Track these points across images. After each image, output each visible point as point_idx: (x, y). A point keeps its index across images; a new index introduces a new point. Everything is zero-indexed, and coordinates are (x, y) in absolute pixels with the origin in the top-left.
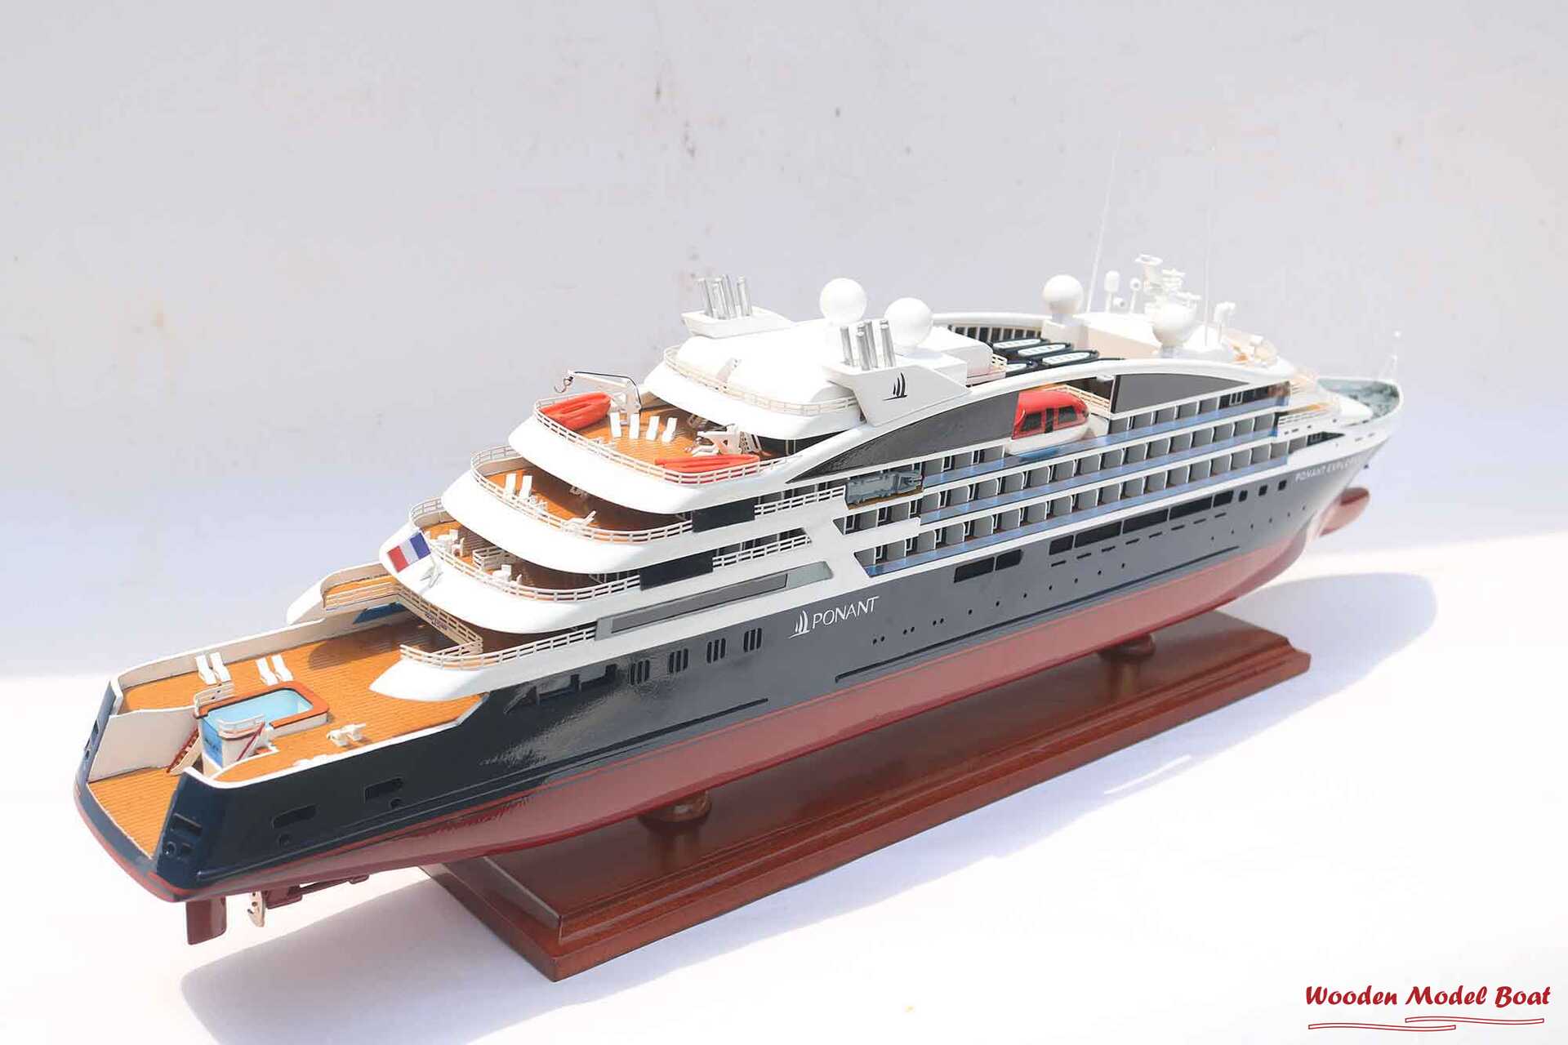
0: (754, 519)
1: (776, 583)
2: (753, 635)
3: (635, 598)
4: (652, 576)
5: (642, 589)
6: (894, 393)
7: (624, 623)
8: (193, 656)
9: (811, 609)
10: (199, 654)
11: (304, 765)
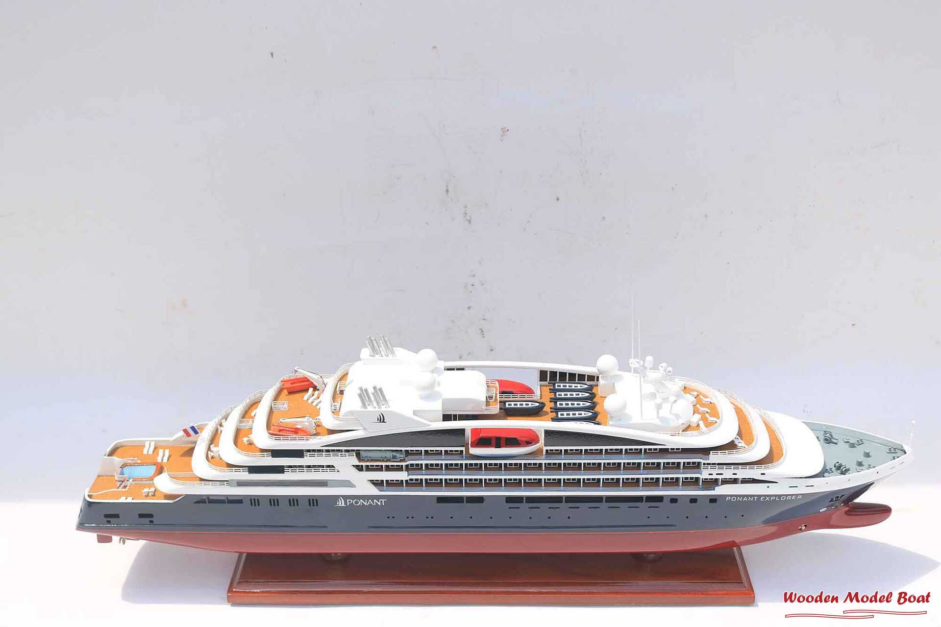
0: (303, 457)
1: (323, 484)
2: (313, 501)
3: (245, 476)
4: (253, 470)
5: (249, 473)
6: (378, 420)
7: (241, 484)
8: (144, 441)
9: (345, 497)
10: (147, 441)
11: (123, 500)
